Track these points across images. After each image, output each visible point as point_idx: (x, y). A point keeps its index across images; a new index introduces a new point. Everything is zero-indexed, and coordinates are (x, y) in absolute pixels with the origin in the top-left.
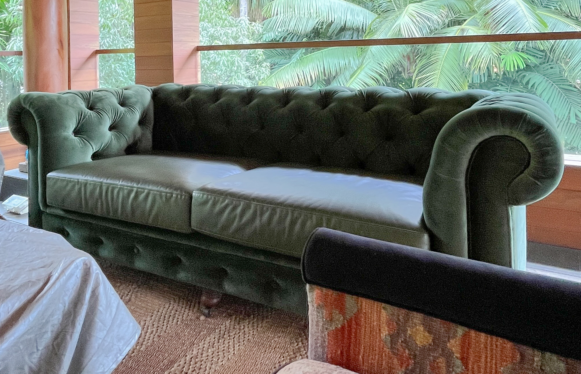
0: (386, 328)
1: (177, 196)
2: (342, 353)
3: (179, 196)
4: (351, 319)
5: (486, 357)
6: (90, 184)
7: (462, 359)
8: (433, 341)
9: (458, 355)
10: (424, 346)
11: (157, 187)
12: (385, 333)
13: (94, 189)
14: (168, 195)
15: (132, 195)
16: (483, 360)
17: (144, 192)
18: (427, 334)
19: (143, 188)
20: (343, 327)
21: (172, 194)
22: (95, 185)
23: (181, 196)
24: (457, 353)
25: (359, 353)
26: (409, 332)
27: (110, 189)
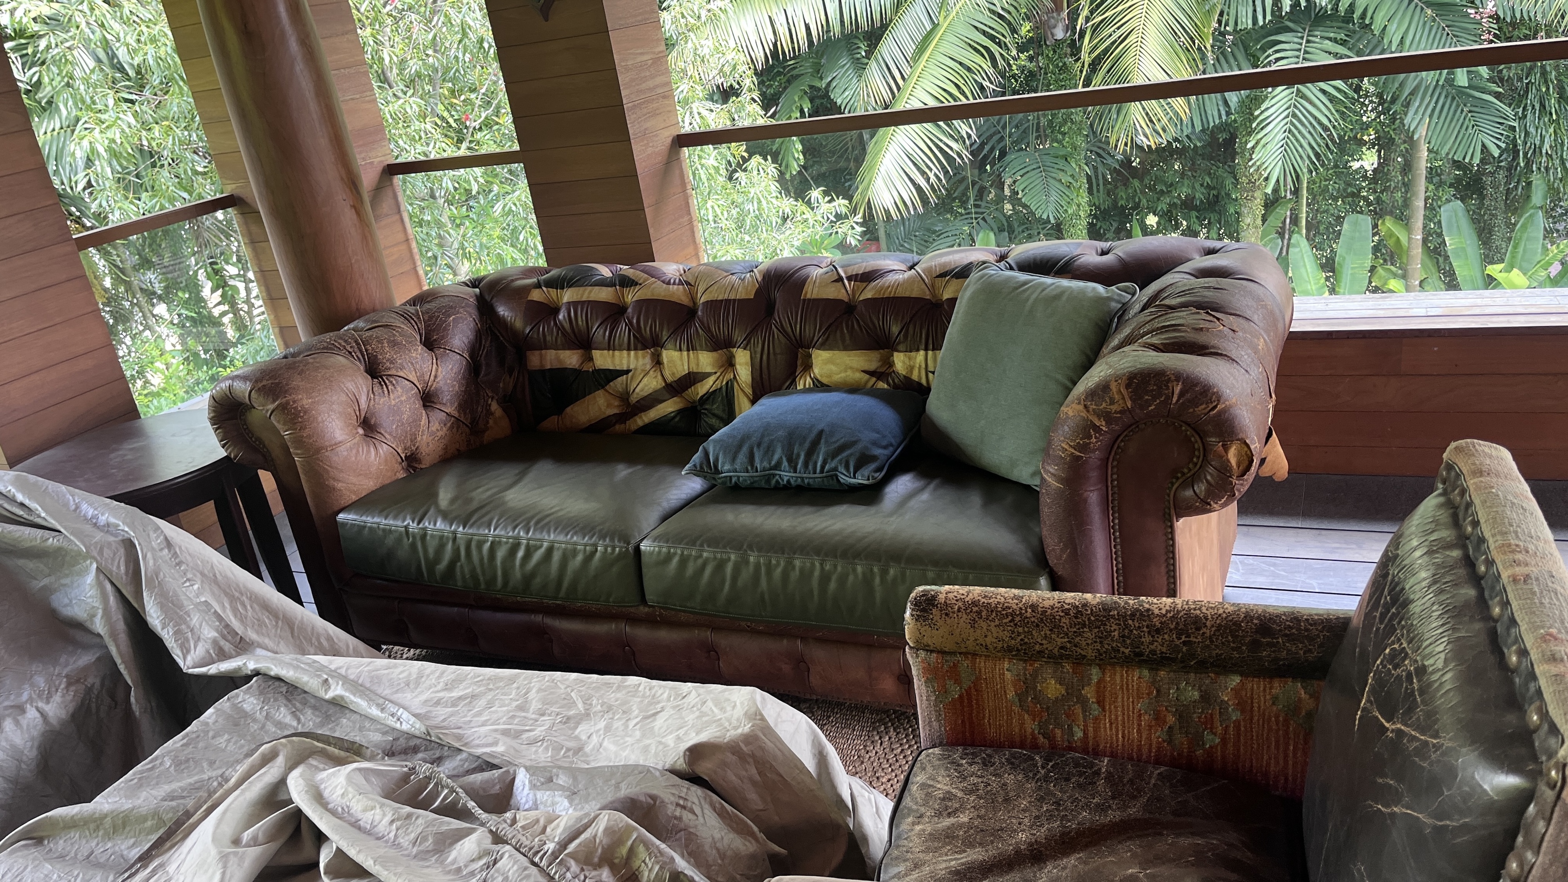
0: (1012, 689)
1: (606, 550)
2: (963, 721)
3: (609, 549)
4: (970, 688)
5: (1123, 698)
6: (432, 536)
7: (1098, 702)
8: (1067, 690)
9: (1094, 700)
10: (1057, 698)
11: (567, 535)
12: (1011, 694)
13: (441, 546)
14: (588, 548)
15: (520, 554)
16: (1120, 700)
17: (541, 546)
18: (1058, 686)
19: (539, 540)
20: (961, 696)
21: (595, 546)
22: (441, 537)
23: (614, 548)
24: (1092, 697)
25: (984, 718)
26: (1039, 688)
27: (473, 544)
